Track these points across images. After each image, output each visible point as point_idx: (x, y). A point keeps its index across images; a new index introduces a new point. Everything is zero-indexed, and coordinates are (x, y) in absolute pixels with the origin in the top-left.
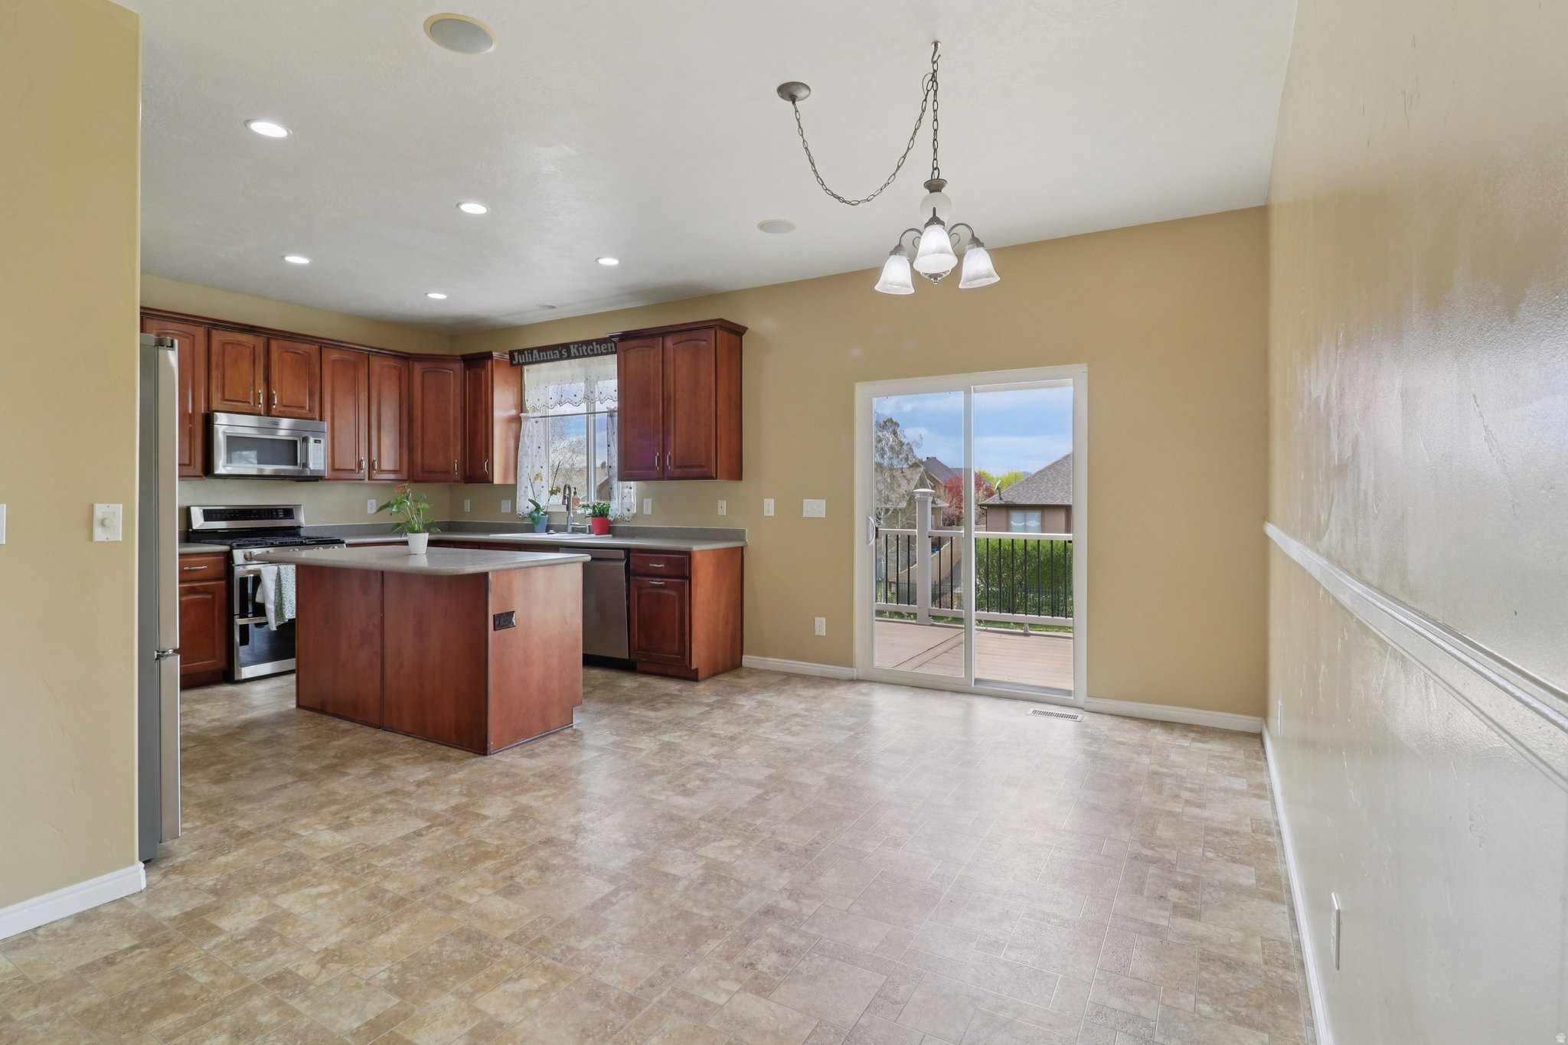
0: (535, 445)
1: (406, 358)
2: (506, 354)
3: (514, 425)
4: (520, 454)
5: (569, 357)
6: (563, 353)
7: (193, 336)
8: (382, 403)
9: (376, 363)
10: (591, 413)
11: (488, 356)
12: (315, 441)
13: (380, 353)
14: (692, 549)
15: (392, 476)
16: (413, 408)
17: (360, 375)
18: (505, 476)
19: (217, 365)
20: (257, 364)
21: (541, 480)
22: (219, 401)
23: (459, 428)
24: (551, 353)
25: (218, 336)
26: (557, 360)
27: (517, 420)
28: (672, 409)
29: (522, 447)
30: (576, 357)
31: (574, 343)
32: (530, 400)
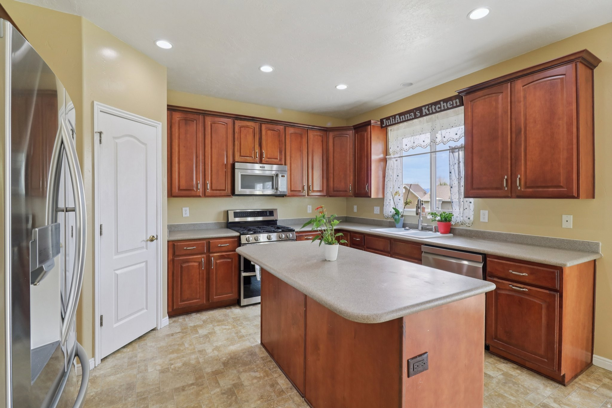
0: (395, 174)
1: (326, 130)
2: (379, 121)
3: (382, 163)
4: (386, 180)
5: (422, 116)
6: (417, 113)
7: (227, 124)
8: (314, 155)
9: (311, 134)
10: (433, 152)
11: (368, 123)
12: (282, 176)
13: (313, 128)
14: (565, 265)
15: (319, 194)
16: (329, 157)
17: (303, 140)
18: (377, 193)
19: (238, 139)
20: (255, 137)
21: (399, 195)
22: (239, 157)
23: (352, 166)
24: (408, 115)
25: (238, 123)
26: (413, 119)
27: (385, 160)
28: (523, 139)
29: (387, 176)
30: (427, 115)
31: (425, 106)
32: (392, 147)
